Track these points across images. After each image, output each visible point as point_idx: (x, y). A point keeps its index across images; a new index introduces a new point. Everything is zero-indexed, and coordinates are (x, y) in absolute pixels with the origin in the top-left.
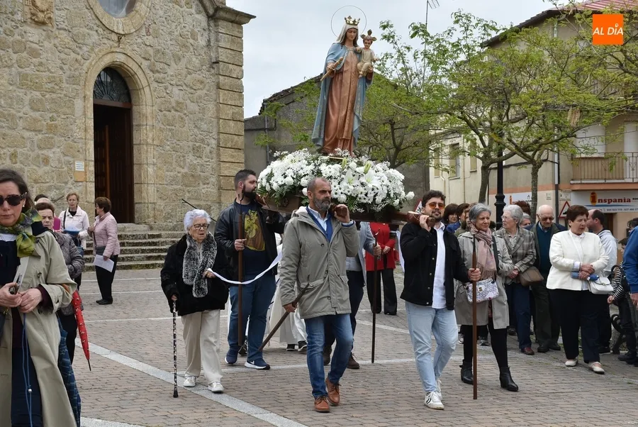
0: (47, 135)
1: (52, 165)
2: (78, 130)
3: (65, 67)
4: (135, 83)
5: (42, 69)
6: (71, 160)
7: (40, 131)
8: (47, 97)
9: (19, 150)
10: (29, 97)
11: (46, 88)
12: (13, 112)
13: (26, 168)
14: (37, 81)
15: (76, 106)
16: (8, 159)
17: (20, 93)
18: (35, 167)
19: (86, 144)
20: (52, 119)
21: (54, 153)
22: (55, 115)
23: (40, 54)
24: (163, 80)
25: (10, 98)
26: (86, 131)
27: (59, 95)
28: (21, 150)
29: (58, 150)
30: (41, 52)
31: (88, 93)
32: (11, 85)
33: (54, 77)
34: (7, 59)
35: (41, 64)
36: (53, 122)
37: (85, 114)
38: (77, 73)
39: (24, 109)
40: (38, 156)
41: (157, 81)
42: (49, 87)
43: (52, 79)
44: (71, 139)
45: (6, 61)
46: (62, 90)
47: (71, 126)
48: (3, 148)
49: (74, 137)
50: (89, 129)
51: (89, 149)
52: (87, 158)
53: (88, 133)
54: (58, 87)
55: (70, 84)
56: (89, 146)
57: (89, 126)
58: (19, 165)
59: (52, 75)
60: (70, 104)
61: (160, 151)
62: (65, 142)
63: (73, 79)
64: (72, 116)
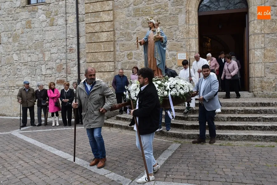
2: (180, 34)
6: (175, 53)
9: (133, 52)
10: (141, 21)
11: (154, 13)
12: (129, 31)
13: (138, 61)
14: (147, 10)
15: (180, 20)
16: (126, 58)
17: (134, 19)
19: (187, 41)
25: (127, 24)
26: (187, 33)
27: (165, 15)
28: (135, 51)
31: (190, 9)
32: (129, 16)
33: (160, 5)
34: (125, 3)
37: (186, 23)
39: (137, 28)
42: (156, 12)
43: (158, 7)
44: (175, 40)
45: (125, 5)
46: (167, 11)
47: (175, 32)
48: (122, 52)
49: (177, 38)
50: (191, 32)
51: (191, 44)
52: (188, 50)
53: (190, 34)
54: (163, 10)
55: (174, 6)
56: (190, 42)
57: (191, 30)
58: (133, 60)
59: (159, 4)
60: (174, 19)
61: (271, 37)
62: (170, 42)
63: (177, 3)
64: (176, 26)
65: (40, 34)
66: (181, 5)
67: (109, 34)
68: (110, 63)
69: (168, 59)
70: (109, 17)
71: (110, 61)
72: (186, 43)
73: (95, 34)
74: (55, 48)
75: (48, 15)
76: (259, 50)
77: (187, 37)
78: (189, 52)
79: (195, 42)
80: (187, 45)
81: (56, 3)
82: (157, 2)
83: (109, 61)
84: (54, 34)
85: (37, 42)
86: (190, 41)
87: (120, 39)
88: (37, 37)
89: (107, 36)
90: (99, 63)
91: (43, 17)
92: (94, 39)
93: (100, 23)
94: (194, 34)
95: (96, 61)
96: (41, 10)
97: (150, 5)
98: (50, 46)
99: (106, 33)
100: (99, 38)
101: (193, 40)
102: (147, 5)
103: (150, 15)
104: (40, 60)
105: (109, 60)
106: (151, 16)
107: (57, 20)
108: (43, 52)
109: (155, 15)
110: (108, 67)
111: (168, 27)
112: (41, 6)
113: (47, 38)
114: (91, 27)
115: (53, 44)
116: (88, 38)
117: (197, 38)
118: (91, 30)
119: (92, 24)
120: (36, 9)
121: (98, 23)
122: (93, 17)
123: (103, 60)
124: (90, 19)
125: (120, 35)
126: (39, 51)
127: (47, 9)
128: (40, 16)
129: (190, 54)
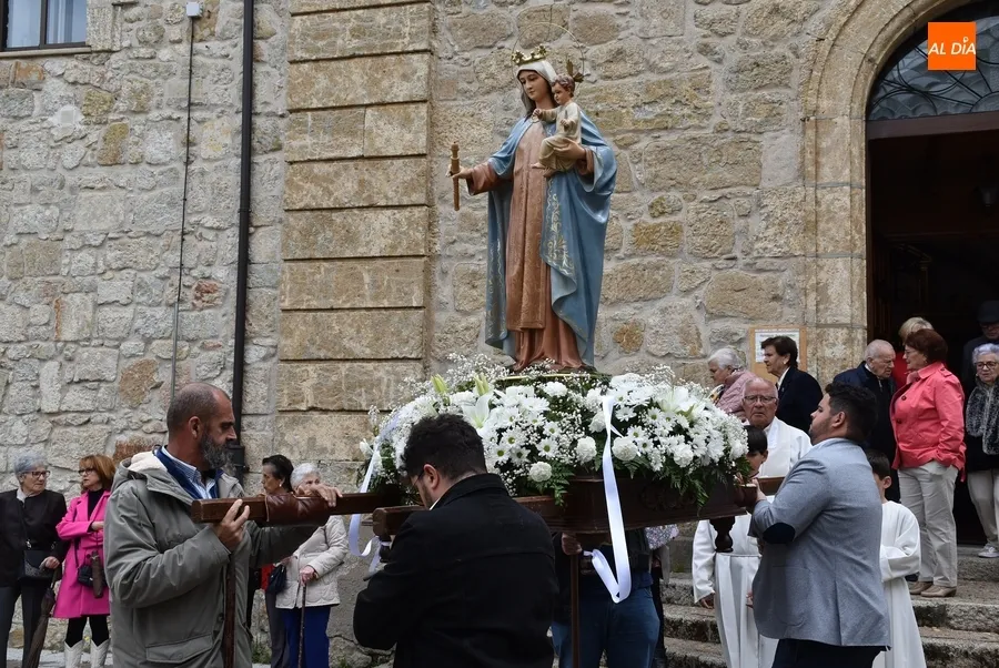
0: (635, 261)
1: (653, 348)
2: (771, 231)
3: (721, 45)
5: (619, 68)
11: (635, 122)
14: (599, 107)
15: (768, 160)
20: (658, 209)
21: (664, 311)
22: (673, 195)
23: (617, 28)
26: (808, 228)
27: (693, 133)
29: (687, 301)
30: (621, 21)
31: (825, 104)
33: (670, 84)
34: (492, 69)
35: (619, 55)
36: (661, 220)
37: (804, 176)
38: (780, 49)
42: (649, 117)
43: (660, 92)
44: (741, 262)
45: (492, 76)
46: (707, 116)
47: (742, 221)
48: (466, 313)
49: (755, 254)
50: (827, 222)
51: (826, 286)
52: (811, 318)
53: (824, 234)
54: (686, 111)
55: (743, 91)
56: (823, 276)
57: (829, 211)
59: (663, 77)
60: (740, 153)
62: (715, 273)
63: (756, 74)
64: (748, 191)
65: (47, 205)
66: (776, 86)
67: (404, 223)
68: (401, 367)
69: (705, 357)
70: (408, 137)
71: (405, 359)
72: (802, 278)
73: (334, 215)
74: (118, 275)
75: (97, 107)
77: (804, 249)
78: (818, 326)
79: (846, 275)
80: (805, 289)
81: (144, 52)
82: (652, 68)
83: (397, 359)
84: (119, 207)
85: (25, 240)
86: (821, 268)
87: (458, 248)
88: (31, 215)
89: (393, 232)
90: (348, 365)
91: (67, 115)
92: (326, 241)
93: (360, 163)
94: (842, 234)
95: (330, 355)
96: (58, 83)
97: (617, 82)
98: (95, 266)
99: (389, 212)
100: (350, 237)
101: (840, 264)
102: (602, 83)
103: (614, 135)
104: (38, 337)
105: (396, 353)
106: (619, 137)
107: (141, 136)
108: (54, 298)
109: (642, 132)
110: (392, 388)
111: (706, 196)
112: (64, 61)
113: (80, 227)
114: (315, 179)
115: (111, 255)
116: (295, 234)
117: (860, 257)
118: (314, 197)
119: (318, 168)
120: (34, 77)
121: (351, 164)
122: (325, 133)
123: (368, 352)
124: (308, 140)
125: (461, 228)
126: (34, 291)
127: (95, 81)
128: (52, 112)
129: (820, 337)
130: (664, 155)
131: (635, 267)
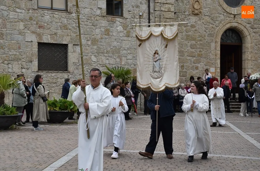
0: (198, 58)
1: (200, 69)
2: (212, 55)
3: (207, 31)
4: (243, 34)
5: (196, 32)
6: (209, 67)
7: (194, 57)
8: (198, 43)
9: (185, 64)
10: (190, 44)
11: (198, 40)
12: (183, 50)
13: (188, 71)
14: (194, 37)
15: (212, 47)
16: (180, 68)
17: (186, 42)
18: (191, 71)
19: (216, 61)
20: (200, 51)
21: (201, 65)
22: (202, 50)
23: (195, 27)
24: (258, 32)
25: (181, 44)
26: (216, 55)
27: (204, 42)
29: (203, 64)
30: (196, 26)
31: (218, 40)
32: (183, 39)
35: (196, 30)
37: (215, 49)
38: (213, 32)
39: (188, 48)
40: (193, 66)
41: (255, 33)
43: (200, 36)
44: (209, 59)
45: (181, 31)
46: (205, 40)
47: (209, 54)
51: (218, 63)
54: (203, 39)
55: (209, 37)
58: (184, 70)
59: (201, 34)
60: (209, 45)
61: (255, 62)
62: (206, 60)
63: (211, 35)
64: (210, 50)
65: (118, 42)
66: (213, 37)
74: (130, 55)
75: (125, 27)
76: (250, 69)
81: (132, 19)
84: (130, 44)
85: (114, 48)
88: (115, 44)
91: (120, 28)
96: (119, 22)
98: (126, 53)
102: (194, 34)
104: (118, 64)
107: (133, 33)
108: (120, 57)
111: (205, 50)
112: (119, 19)
113: (124, 46)
115: (129, 51)
120: (115, 21)
126: (117, 56)
127: (125, 23)
128: (118, 27)
129: (217, 69)
130: (201, 44)
131: (198, 59)
